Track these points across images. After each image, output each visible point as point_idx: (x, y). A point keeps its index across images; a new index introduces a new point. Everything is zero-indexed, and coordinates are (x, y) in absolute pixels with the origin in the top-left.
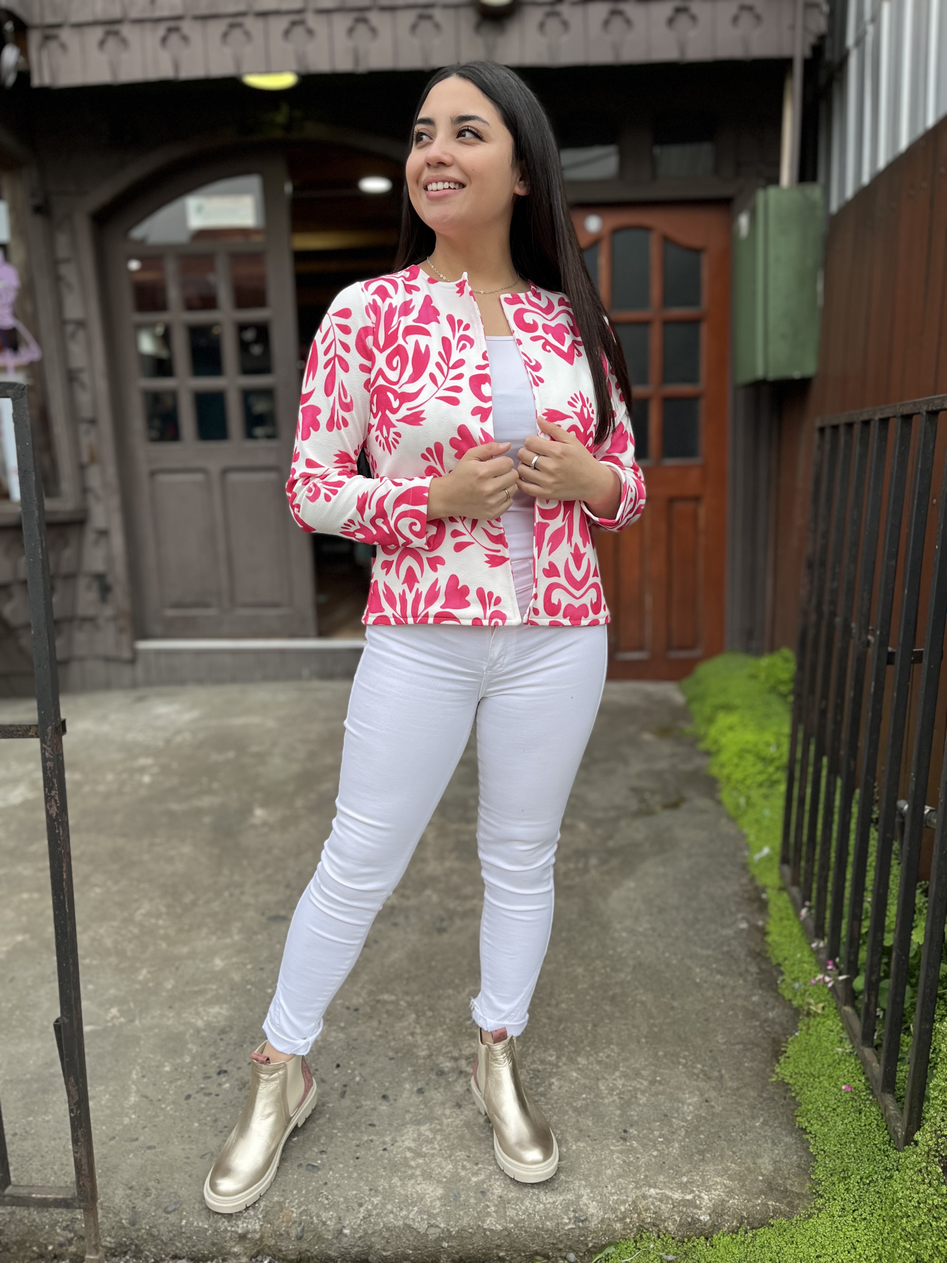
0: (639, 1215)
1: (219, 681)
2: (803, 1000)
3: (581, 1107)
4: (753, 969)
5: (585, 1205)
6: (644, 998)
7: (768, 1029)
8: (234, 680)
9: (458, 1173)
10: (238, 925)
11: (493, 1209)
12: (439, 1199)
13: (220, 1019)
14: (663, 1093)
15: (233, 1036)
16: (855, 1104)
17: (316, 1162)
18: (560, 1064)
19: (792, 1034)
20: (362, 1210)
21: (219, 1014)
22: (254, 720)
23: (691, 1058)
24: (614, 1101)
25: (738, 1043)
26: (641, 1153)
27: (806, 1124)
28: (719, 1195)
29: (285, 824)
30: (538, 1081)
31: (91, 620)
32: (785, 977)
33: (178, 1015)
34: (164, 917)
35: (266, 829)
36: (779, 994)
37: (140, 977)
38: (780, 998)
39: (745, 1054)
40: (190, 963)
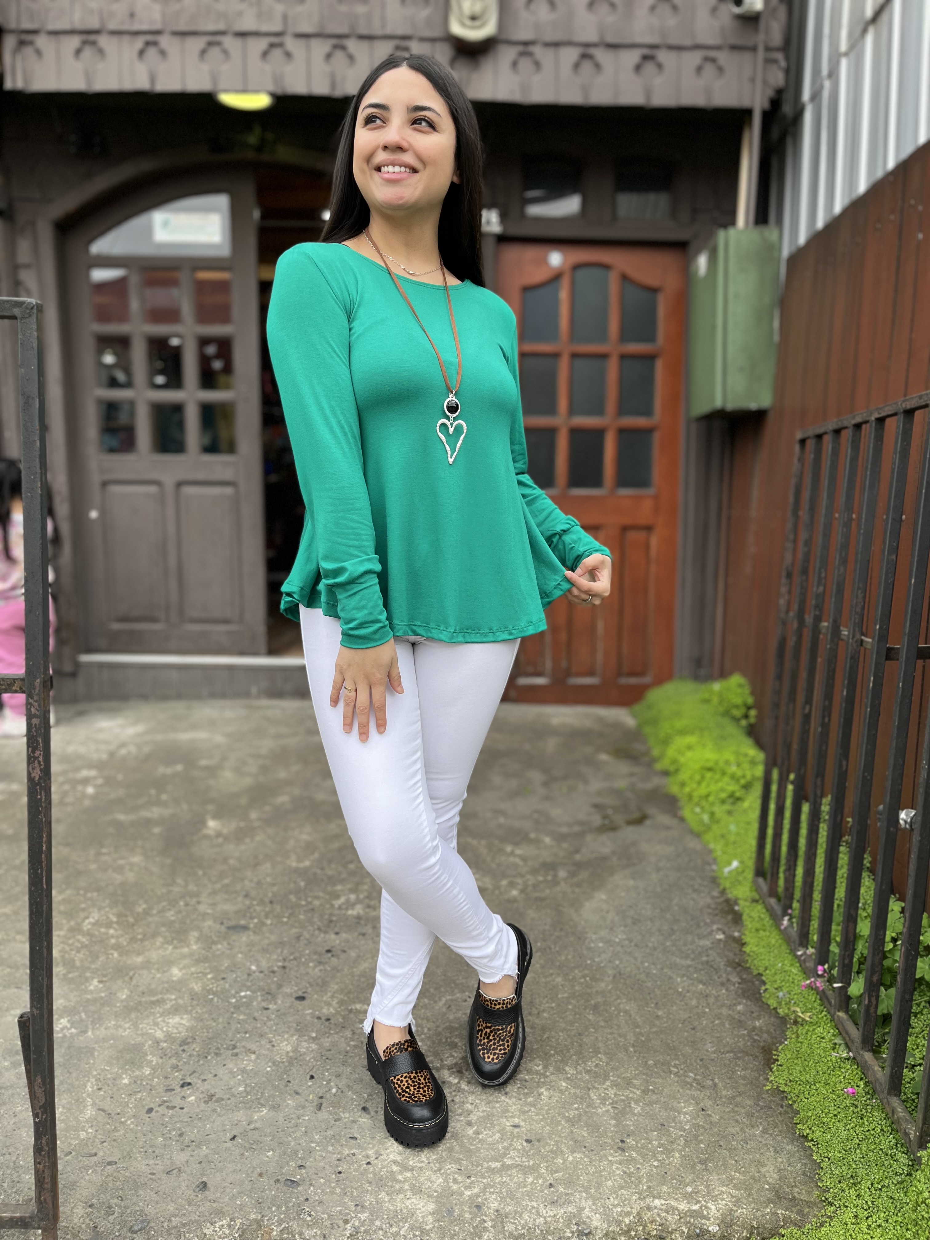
0: (644, 1228)
1: (165, 698)
2: (789, 1009)
3: (574, 1117)
4: (735, 979)
5: (588, 1217)
6: (627, 1008)
7: (756, 1038)
8: (179, 697)
9: (450, 1187)
10: (196, 934)
11: (490, 1224)
12: (431, 1214)
13: (180, 1029)
14: (657, 1102)
15: (196, 1047)
16: (855, 1110)
17: (295, 1177)
18: (548, 1074)
19: (781, 1043)
20: (348, 1226)
21: (181, 1024)
22: (201, 735)
23: (682, 1067)
24: (607, 1111)
25: (728, 1052)
26: (641, 1164)
27: (808, 1131)
28: (727, 1205)
29: (239, 836)
30: (526, 1091)
32: (767, 986)
33: (135, 1025)
34: (115, 926)
35: (220, 840)
36: (763, 1002)
37: (92, 988)
38: (765, 1007)
39: (736, 1063)
40: (145, 972)
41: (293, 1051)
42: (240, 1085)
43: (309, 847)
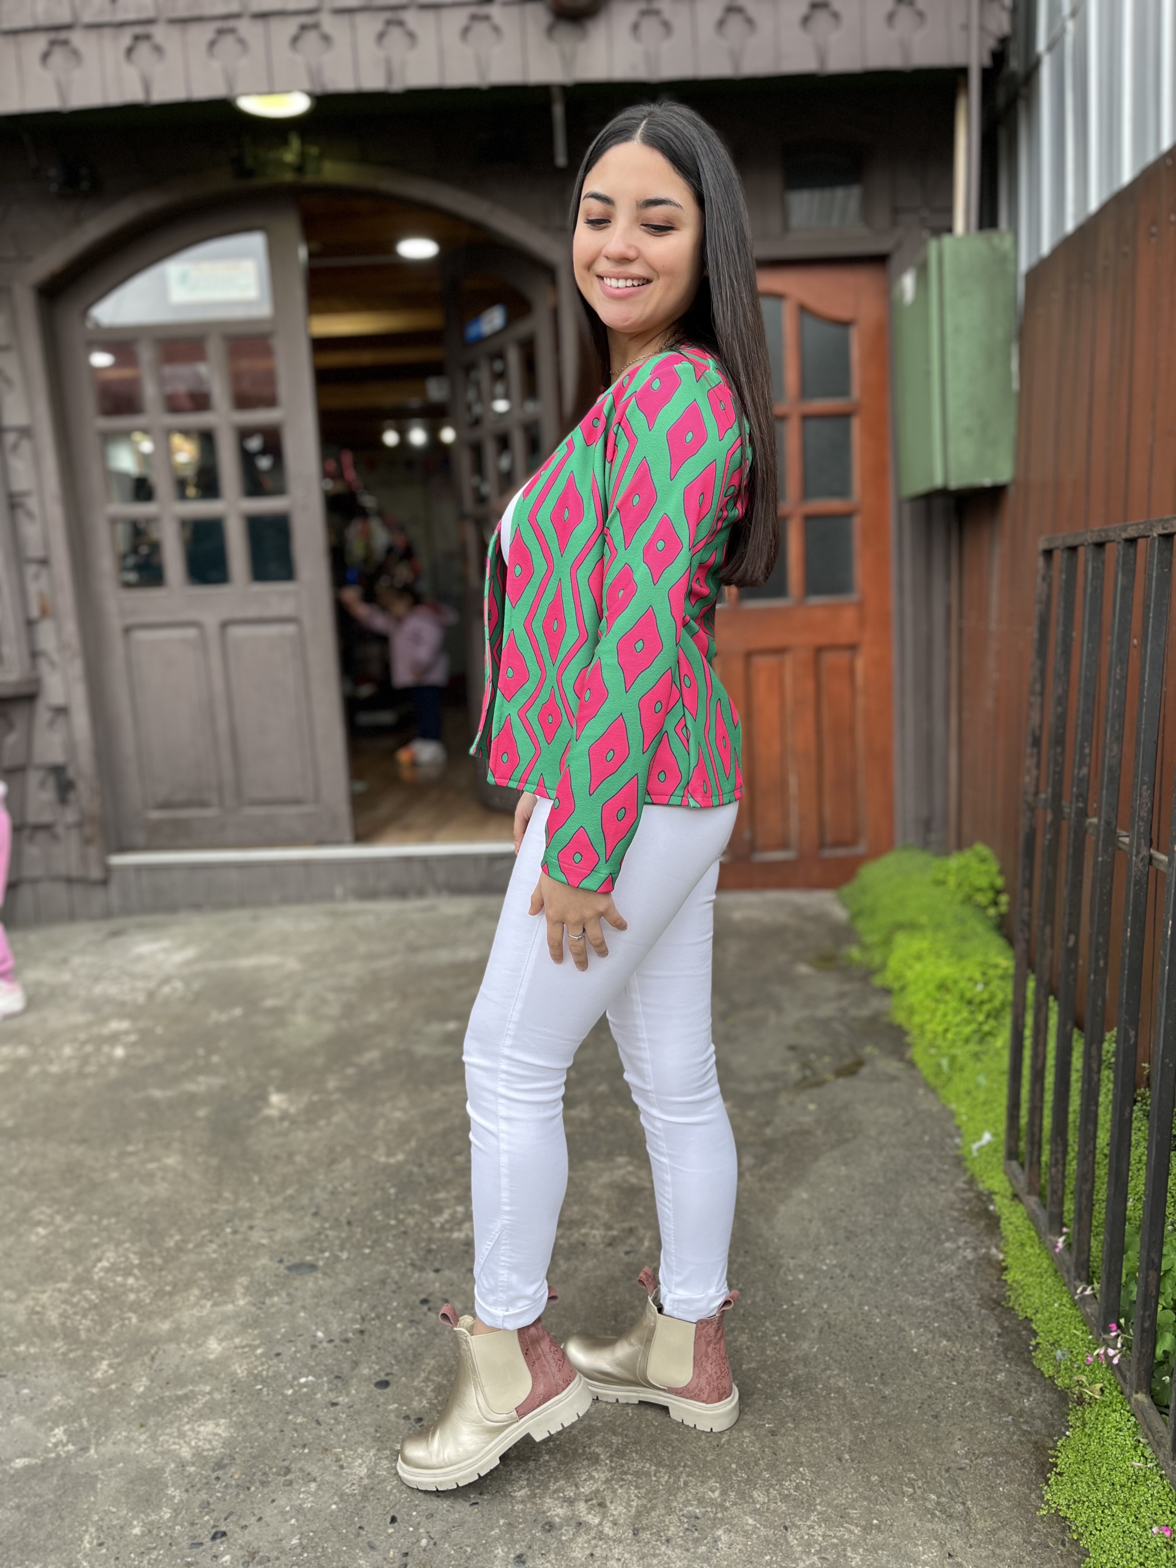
1: (223, 906)
2: (1070, 1377)
4: (993, 1327)
6: (841, 1384)
7: (1025, 1427)
8: (242, 904)
10: (244, 1280)
13: (215, 1443)
15: (235, 1473)
18: (728, 1504)
19: (1060, 1434)
21: (215, 1434)
22: (270, 959)
23: (920, 1483)
25: (985, 1454)
29: (311, 1116)
30: (696, 1534)
31: (47, 827)
32: (1039, 1340)
33: (154, 1437)
34: (136, 1271)
35: (286, 1124)
36: (1034, 1367)
37: (99, 1375)
38: (1036, 1373)
39: (997, 1471)
40: (172, 1346)
41: (369, 1477)
42: (293, 1535)
43: (404, 1132)
